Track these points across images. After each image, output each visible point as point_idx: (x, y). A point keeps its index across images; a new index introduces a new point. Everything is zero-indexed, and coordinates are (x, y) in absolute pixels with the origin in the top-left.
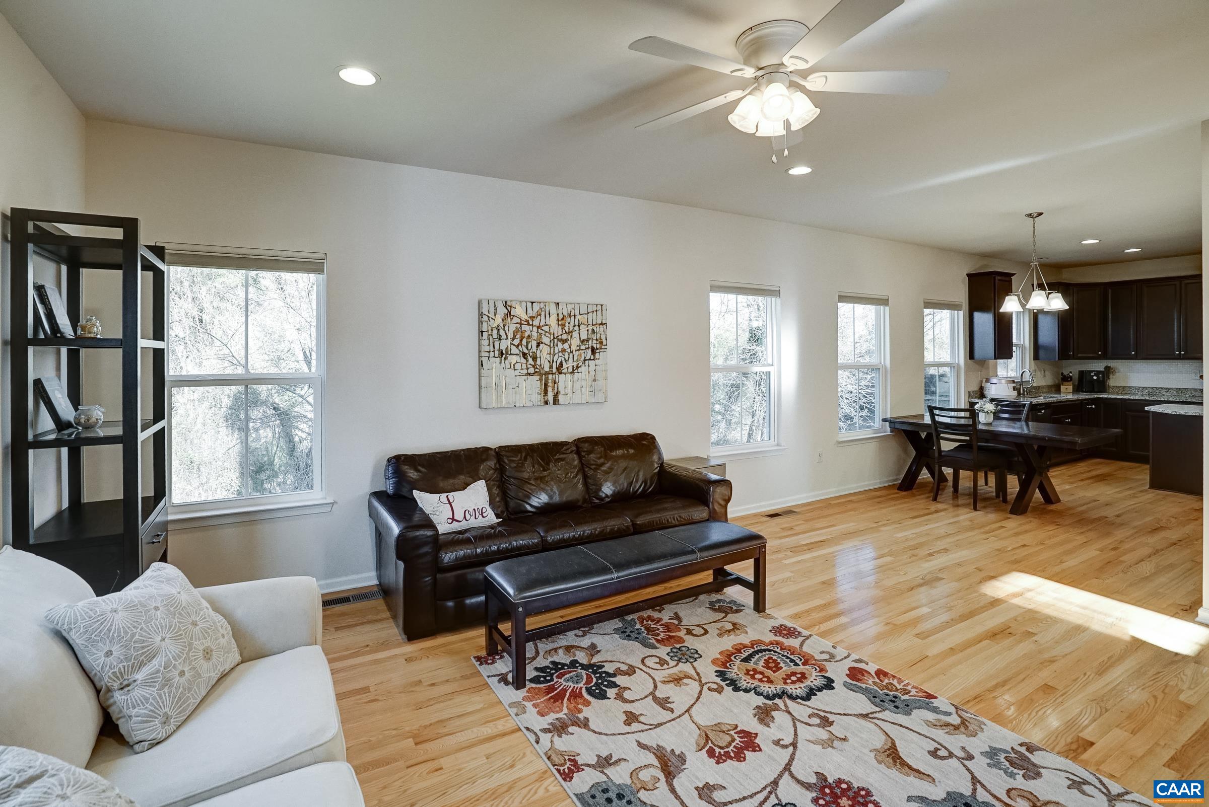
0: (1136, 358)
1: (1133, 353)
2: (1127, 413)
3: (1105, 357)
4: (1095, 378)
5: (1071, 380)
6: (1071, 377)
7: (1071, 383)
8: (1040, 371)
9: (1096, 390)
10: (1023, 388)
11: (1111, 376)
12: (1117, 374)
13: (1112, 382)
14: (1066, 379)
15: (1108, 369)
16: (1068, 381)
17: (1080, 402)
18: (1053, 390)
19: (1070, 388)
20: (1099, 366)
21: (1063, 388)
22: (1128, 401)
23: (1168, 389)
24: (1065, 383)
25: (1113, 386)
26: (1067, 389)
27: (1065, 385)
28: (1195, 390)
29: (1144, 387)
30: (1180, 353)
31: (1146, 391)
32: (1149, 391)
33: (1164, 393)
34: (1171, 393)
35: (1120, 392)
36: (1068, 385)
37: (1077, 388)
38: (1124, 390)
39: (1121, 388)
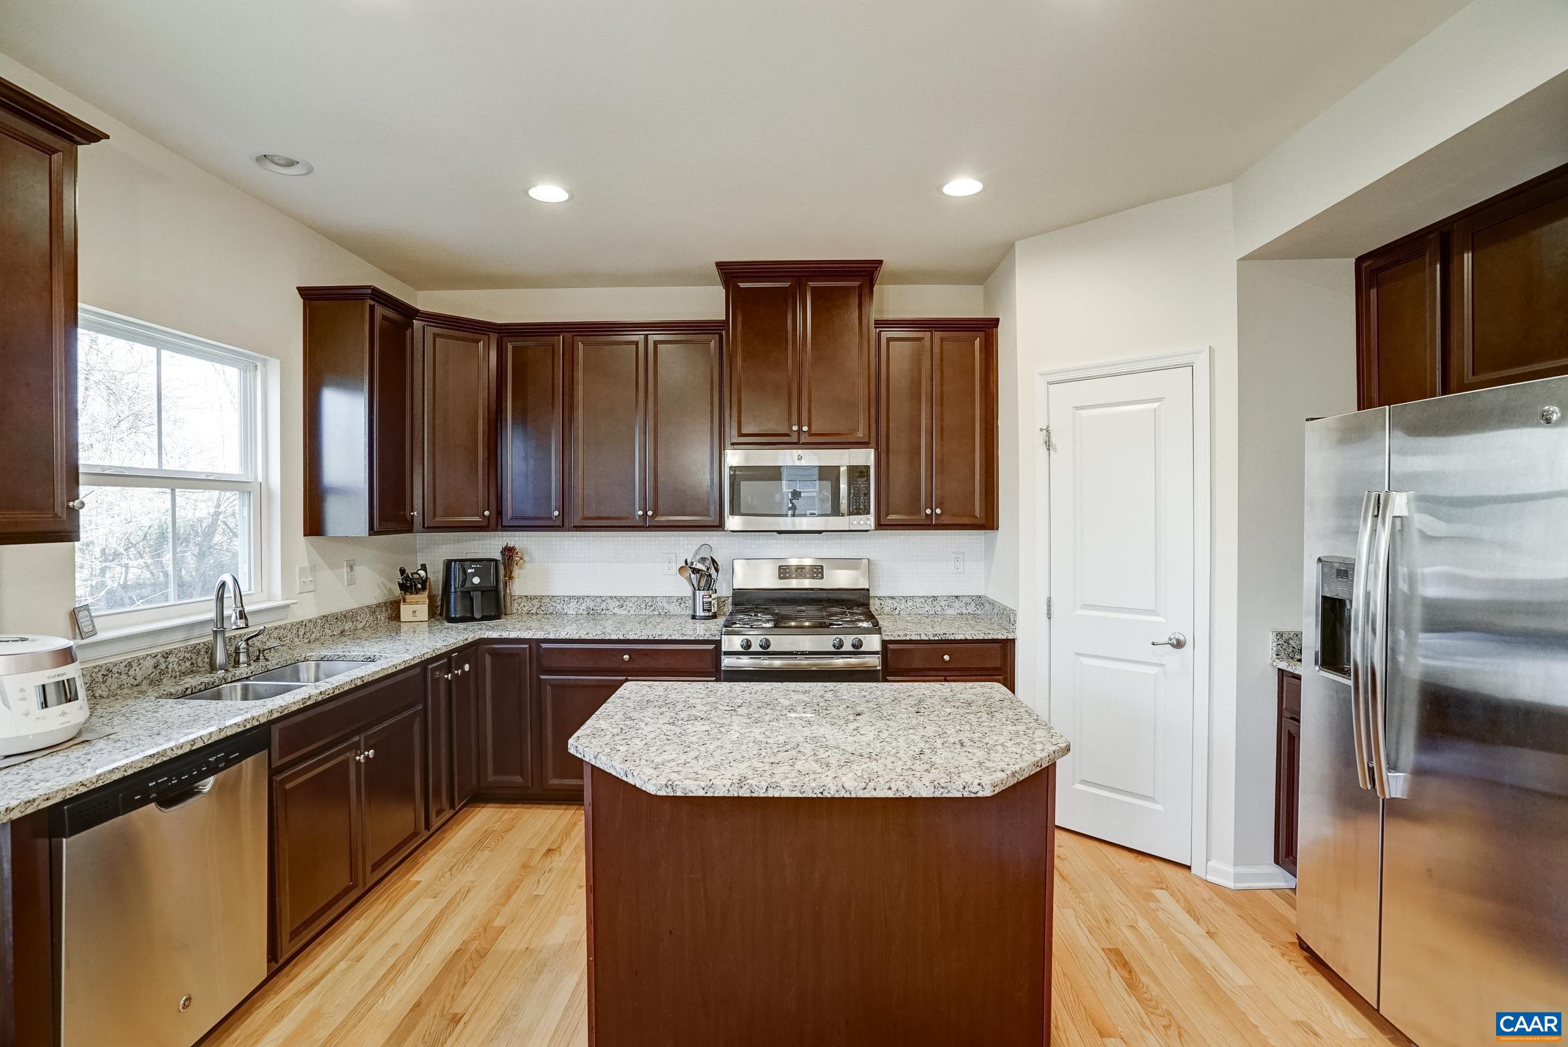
0: (561, 526)
1: (556, 514)
2: (542, 677)
3: (496, 522)
4: (477, 578)
5: (424, 588)
6: (424, 582)
7: (426, 593)
8: (333, 566)
9: (477, 615)
10: (224, 639)
11: (516, 572)
12: (528, 566)
13: (522, 585)
14: (410, 585)
15: (508, 552)
16: (417, 591)
17: (418, 670)
18: (382, 617)
19: (423, 610)
20: (490, 546)
21: (406, 611)
22: (544, 646)
23: (622, 601)
24: (409, 597)
25: (521, 597)
26: (414, 612)
27: (411, 603)
28: (669, 599)
29: (578, 598)
30: (645, 513)
31: (584, 606)
32: (588, 608)
33: (615, 611)
34: (628, 609)
35: (534, 611)
36: (417, 603)
37: (440, 612)
38: (542, 606)
39: (535, 602)
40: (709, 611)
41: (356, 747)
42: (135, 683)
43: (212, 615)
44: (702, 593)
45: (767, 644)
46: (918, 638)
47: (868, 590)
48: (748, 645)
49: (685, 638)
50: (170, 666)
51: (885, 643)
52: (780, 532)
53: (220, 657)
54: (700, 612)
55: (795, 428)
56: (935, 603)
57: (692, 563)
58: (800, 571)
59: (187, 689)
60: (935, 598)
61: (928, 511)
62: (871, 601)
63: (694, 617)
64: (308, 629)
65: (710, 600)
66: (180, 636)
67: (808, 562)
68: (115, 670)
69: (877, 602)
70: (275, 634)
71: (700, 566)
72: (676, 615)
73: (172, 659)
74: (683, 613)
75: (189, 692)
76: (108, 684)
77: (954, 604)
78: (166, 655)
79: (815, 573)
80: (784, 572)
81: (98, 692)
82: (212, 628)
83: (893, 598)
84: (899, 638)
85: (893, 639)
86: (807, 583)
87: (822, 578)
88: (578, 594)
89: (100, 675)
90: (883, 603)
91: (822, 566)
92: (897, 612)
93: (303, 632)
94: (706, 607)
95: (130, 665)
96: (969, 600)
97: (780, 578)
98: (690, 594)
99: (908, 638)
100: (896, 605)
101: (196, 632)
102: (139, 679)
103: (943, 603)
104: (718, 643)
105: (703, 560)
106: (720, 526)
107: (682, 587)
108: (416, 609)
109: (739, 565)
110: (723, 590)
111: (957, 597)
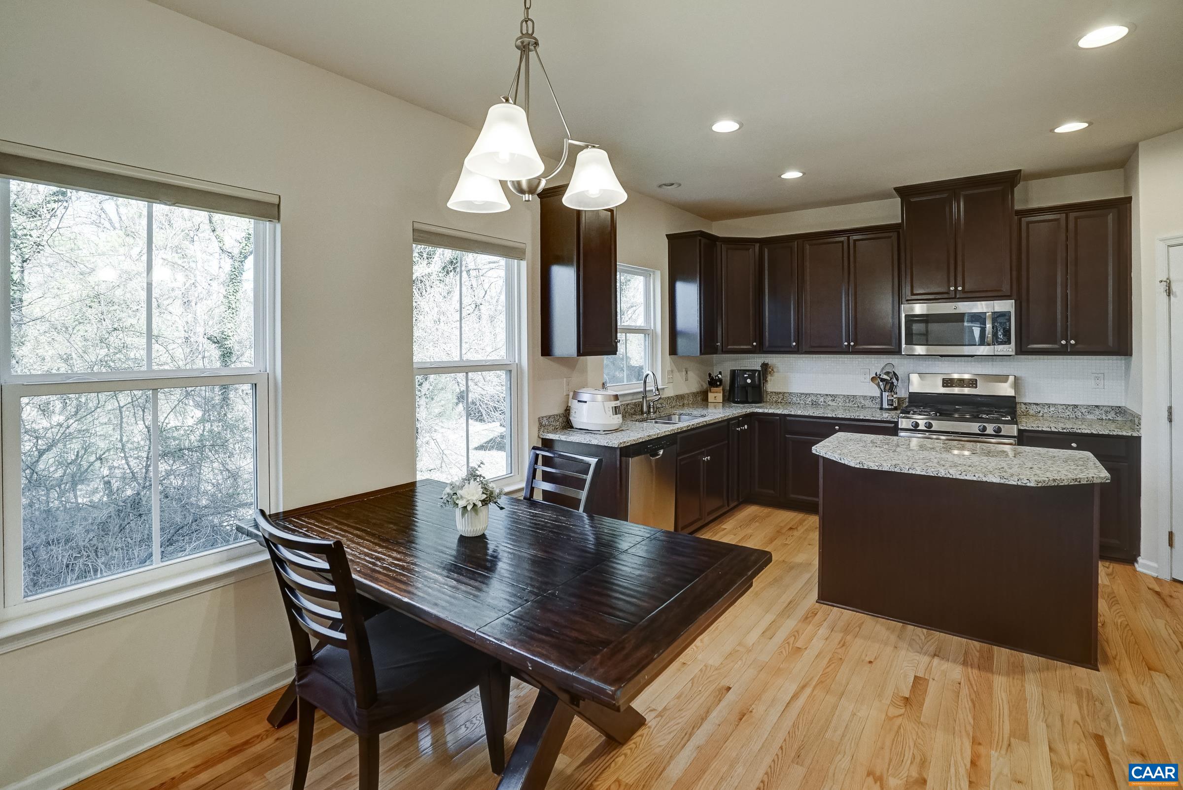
0: (797, 351)
1: (794, 344)
2: (787, 436)
3: (761, 349)
4: (749, 381)
5: (720, 385)
6: (720, 380)
7: (721, 388)
8: (680, 371)
9: (750, 400)
10: (647, 401)
11: (769, 378)
12: (776, 375)
13: (772, 385)
14: (714, 382)
15: (765, 366)
16: (717, 386)
17: (726, 423)
18: (699, 399)
19: (720, 397)
20: (754, 362)
21: (711, 396)
22: (788, 418)
23: (834, 397)
24: (713, 389)
25: (772, 392)
26: (715, 397)
27: (713, 392)
28: (865, 397)
29: (807, 394)
30: (849, 344)
31: (810, 399)
32: (812, 400)
33: (829, 403)
34: (838, 402)
35: (779, 401)
36: (716, 392)
37: (730, 398)
38: (784, 398)
39: (781, 396)
40: (892, 405)
41: (703, 454)
43: (642, 389)
44: (887, 394)
45: (930, 425)
46: (1049, 430)
47: (1014, 397)
48: (917, 425)
49: (874, 419)
50: (628, 410)
51: (1019, 431)
52: (942, 356)
53: (645, 409)
54: (885, 406)
55: (952, 288)
56: (1076, 410)
57: (880, 375)
58: (961, 383)
60: (1076, 406)
61: (1063, 342)
62: (1018, 406)
63: (881, 409)
64: (672, 400)
65: (893, 398)
66: (630, 398)
67: (966, 376)
69: (1023, 406)
71: (885, 377)
72: (869, 407)
73: (629, 407)
74: (874, 406)
75: (638, 419)
77: (1094, 412)
79: (971, 384)
80: (947, 383)
82: (641, 396)
83: (1037, 404)
84: (1033, 429)
85: (1027, 428)
86: (966, 391)
87: (976, 387)
88: (807, 392)
90: (1028, 407)
91: (976, 380)
92: (1041, 414)
93: (670, 401)
94: (890, 403)
96: (1109, 409)
97: (943, 386)
98: (878, 395)
99: (1040, 429)
100: (1039, 409)
101: (635, 397)
103: (1083, 411)
104: (896, 423)
105: (887, 373)
106: (898, 352)
107: (874, 390)
108: (716, 396)
109: (915, 378)
110: (902, 393)
111: (1097, 406)
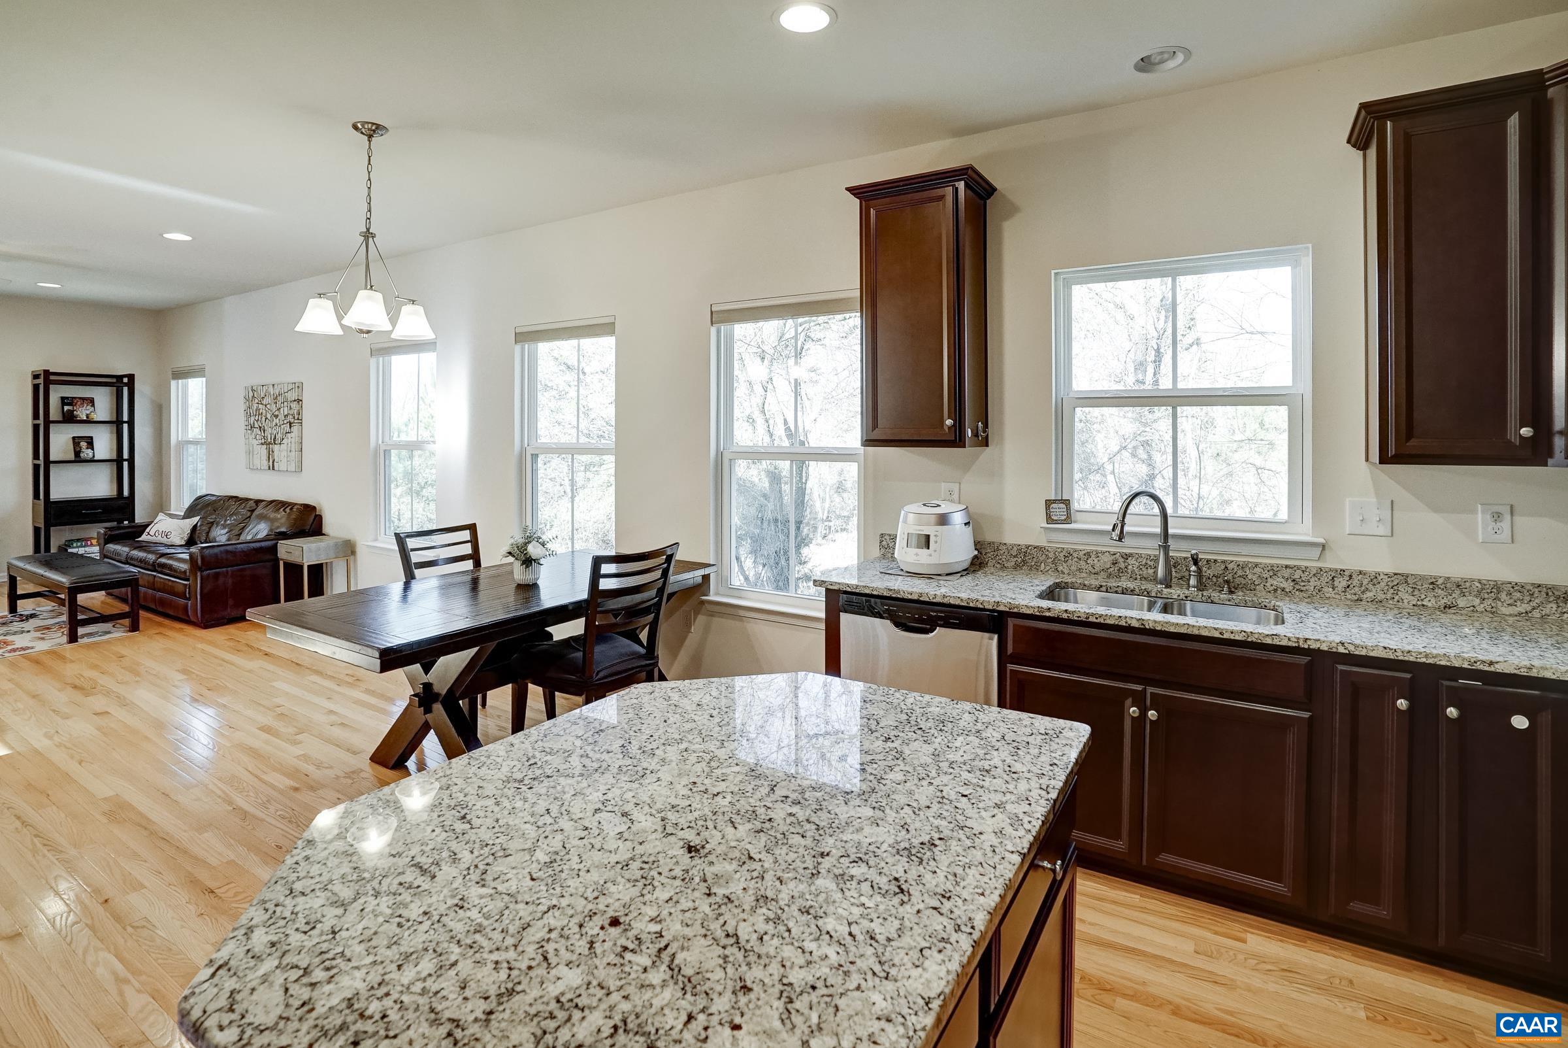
41: (1139, 699)
42: (1093, 571)
50: (1130, 567)
53: (1161, 572)
59: (1101, 586)
64: (1355, 582)
68: (1075, 555)
70: (1287, 573)
73: (1131, 561)
75: (1104, 589)
76: (1068, 563)
78: (1126, 557)
81: (1060, 568)
89: (1062, 555)
93: (1344, 584)
95: (1088, 554)
102: (1097, 569)
